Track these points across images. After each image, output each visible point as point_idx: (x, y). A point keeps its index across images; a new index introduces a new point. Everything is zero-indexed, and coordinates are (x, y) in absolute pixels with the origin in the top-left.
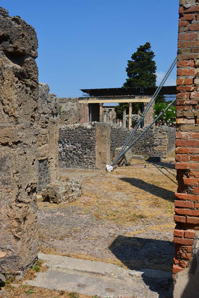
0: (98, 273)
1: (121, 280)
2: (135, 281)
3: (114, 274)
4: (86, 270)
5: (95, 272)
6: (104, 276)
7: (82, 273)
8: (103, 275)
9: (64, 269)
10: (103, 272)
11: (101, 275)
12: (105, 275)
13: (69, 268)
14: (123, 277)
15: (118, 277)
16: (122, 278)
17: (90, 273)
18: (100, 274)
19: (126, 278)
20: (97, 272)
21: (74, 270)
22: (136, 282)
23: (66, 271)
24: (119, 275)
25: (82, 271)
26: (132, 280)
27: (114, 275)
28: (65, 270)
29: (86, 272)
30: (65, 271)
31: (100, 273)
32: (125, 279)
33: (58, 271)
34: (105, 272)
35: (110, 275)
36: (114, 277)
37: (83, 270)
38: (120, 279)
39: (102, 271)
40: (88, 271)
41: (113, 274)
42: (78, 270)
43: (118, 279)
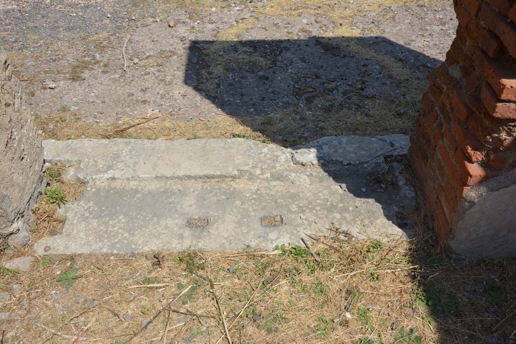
0: (222, 175)
1: (282, 181)
2: (315, 177)
3: (261, 171)
4: (188, 173)
5: (214, 175)
6: (237, 180)
7: (179, 182)
8: (234, 178)
9: (128, 179)
10: (233, 171)
11: (230, 179)
12: (239, 178)
13: (143, 176)
14: (285, 173)
15: (272, 175)
16: (282, 176)
17: (200, 178)
18: (226, 177)
19: (293, 175)
20: (219, 173)
21: (157, 177)
22: (317, 179)
23: (136, 183)
24: (273, 170)
25: (179, 178)
26: (308, 176)
27: (260, 173)
28: (132, 182)
29: (189, 177)
30: (133, 184)
31: (228, 175)
32: (290, 177)
33: (115, 188)
34: (238, 170)
35: (251, 174)
36: (261, 177)
37: (181, 173)
38: (279, 179)
39: (230, 170)
40: (195, 176)
41: (258, 172)
42: (167, 178)
43: (275, 180)
